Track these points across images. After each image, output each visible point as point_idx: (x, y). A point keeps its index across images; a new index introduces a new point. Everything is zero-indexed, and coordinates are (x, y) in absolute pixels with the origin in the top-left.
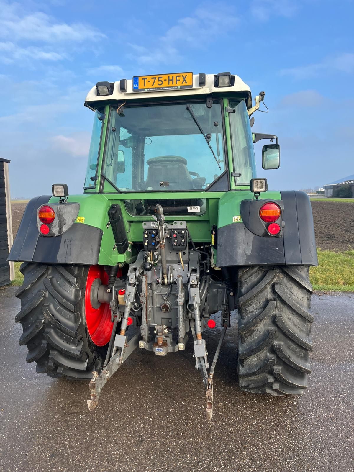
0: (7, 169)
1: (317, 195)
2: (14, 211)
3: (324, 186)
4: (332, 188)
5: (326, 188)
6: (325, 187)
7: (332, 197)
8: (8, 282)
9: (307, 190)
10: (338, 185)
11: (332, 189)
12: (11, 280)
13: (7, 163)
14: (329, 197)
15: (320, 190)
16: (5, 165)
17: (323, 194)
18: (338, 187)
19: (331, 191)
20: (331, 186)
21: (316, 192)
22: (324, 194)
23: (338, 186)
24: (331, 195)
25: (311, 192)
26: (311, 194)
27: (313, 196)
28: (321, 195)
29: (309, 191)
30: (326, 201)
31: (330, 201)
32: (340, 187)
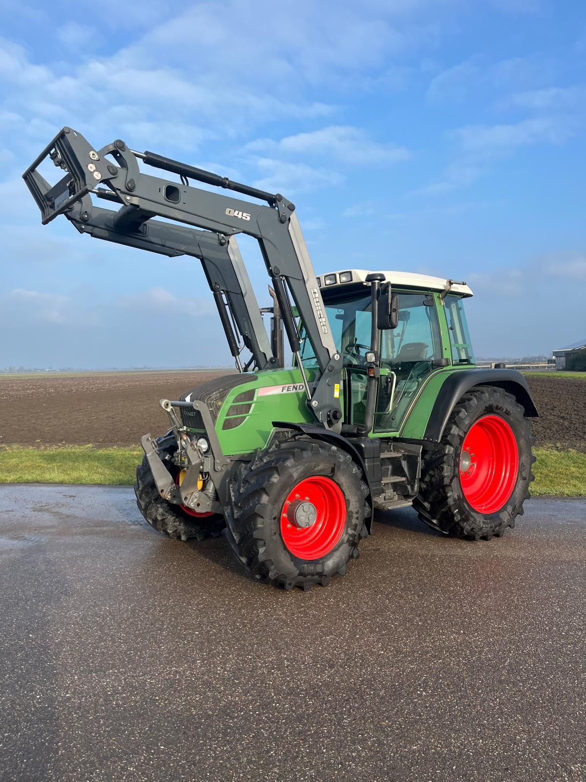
1: (545, 367)
3: (554, 352)
4: (565, 354)
5: (557, 355)
7: (563, 370)
9: (535, 358)
11: (564, 356)
14: (559, 370)
18: (574, 354)
19: (563, 360)
20: (563, 351)
22: (555, 365)
23: (573, 352)
24: (563, 366)
25: (539, 362)
26: (536, 365)
27: (537, 367)
28: (551, 367)
29: (539, 359)
30: (549, 376)
31: (555, 377)
32: (576, 353)
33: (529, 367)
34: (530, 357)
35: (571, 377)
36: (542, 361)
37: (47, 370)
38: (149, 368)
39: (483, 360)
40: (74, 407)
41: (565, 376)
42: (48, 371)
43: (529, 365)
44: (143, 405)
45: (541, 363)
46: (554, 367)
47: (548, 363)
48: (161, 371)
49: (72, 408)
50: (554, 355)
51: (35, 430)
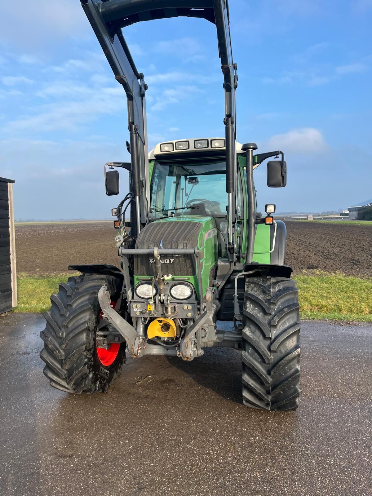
0: (12, 189)
1: (341, 218)
3: (348, 208)
4: (357, 210)
6: (350, 210)
7: (356, 220)
8: (10, 309)
9: (330, 212)
10: (363, 206)
11: (356, 211)
14: (353, 220)
15: (344, 213)
16: (10, 185)
17: (347, 216)
18: (364, 209)
19: (356, 213)
20: (356, 208)
21: (340, 215)
22: (349, 216)
24: (357, 217)
25: (334, 215)
26: (335, 217)
27: (337, 218)
28: (345, 218)
29: (332, 213)
30: (350, 224)
32: (365, 209)
33: (331, 218)
34: (326, 212)
35: (367, 224)
36: (336, 214)
37: (18, 220)
38: (84, 219)
39: (297, 213)
40: (48, 244)
44: (94, 243)
46: (347, 218)
48: (92, 221)
49: (47, 245)
50: (348, 211)
51: (30, 262)
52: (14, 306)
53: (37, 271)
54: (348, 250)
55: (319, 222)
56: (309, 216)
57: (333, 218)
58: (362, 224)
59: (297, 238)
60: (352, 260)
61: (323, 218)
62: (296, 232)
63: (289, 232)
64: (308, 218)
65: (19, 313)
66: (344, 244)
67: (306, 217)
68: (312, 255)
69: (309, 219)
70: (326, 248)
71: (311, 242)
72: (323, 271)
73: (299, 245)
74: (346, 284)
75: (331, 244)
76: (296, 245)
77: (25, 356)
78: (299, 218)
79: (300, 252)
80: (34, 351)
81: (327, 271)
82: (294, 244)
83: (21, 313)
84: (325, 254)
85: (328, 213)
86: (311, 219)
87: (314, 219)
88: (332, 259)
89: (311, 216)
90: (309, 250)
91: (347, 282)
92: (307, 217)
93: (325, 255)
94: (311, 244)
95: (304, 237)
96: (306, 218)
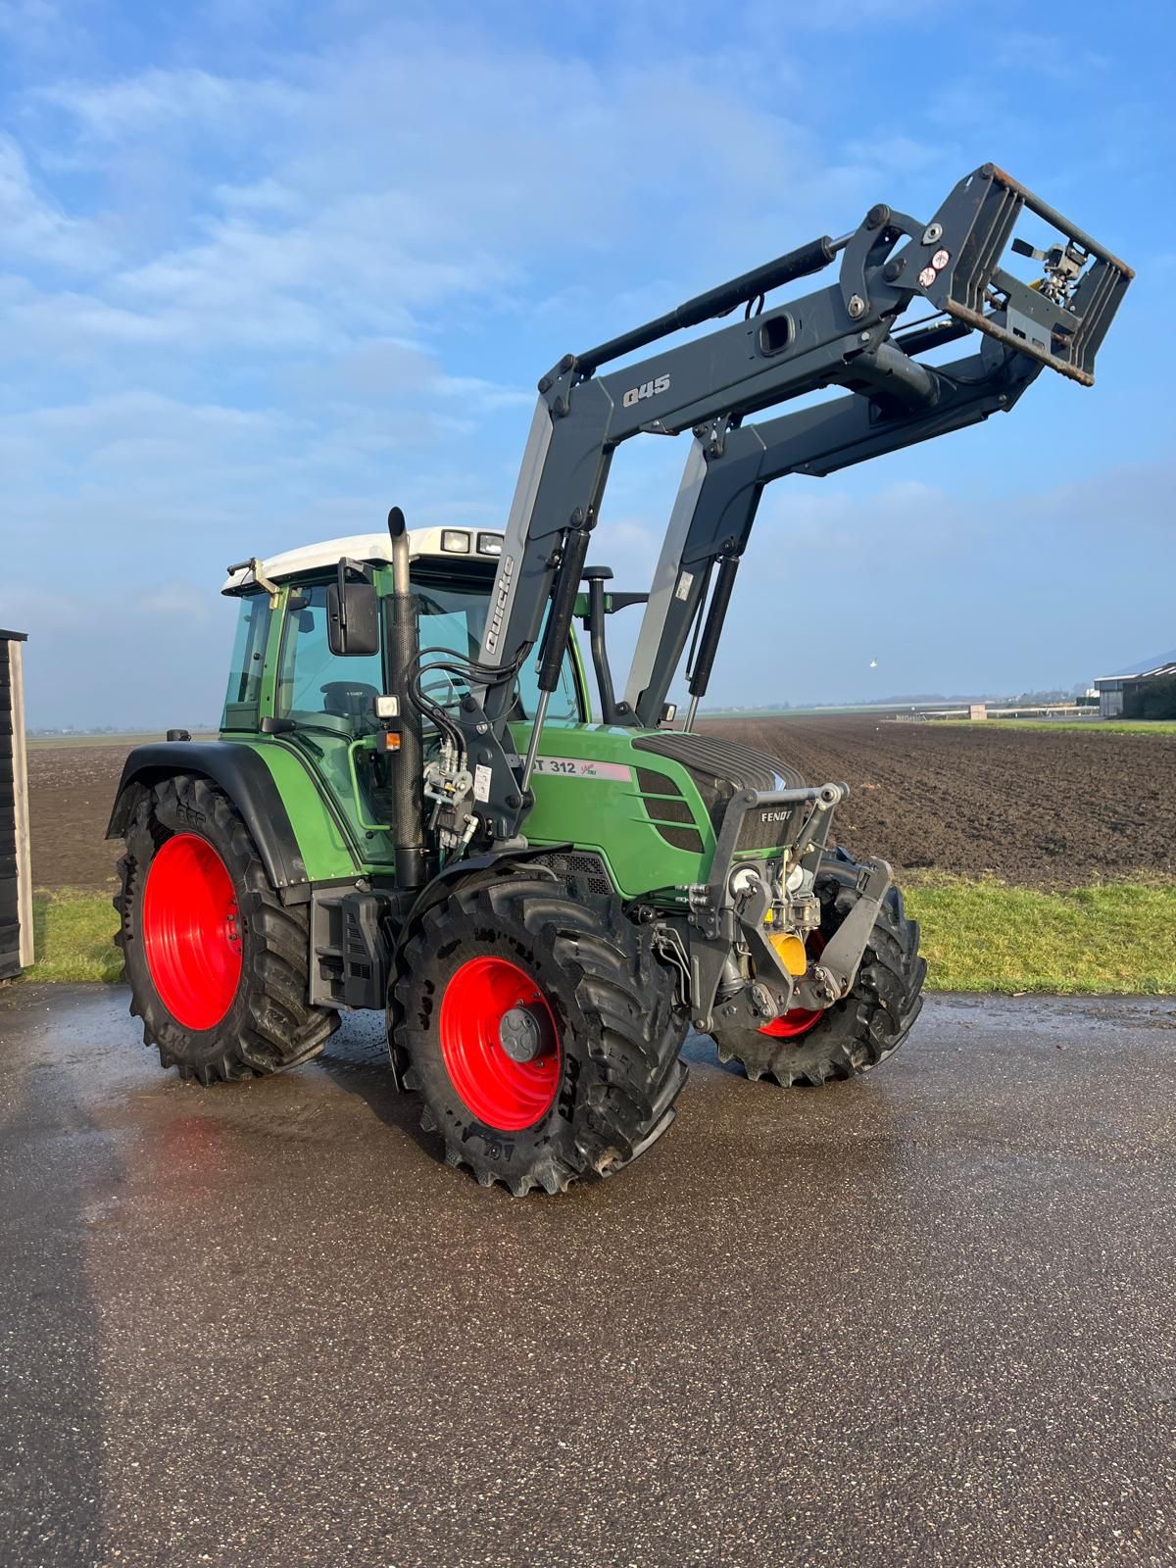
1: (1076, 712)
2: (79, 771)
3: (1096, 682)
4: (1121, 687)
5: (1103, 688)
6: (1100, 686)
7: (1118, 719)
8: (13, 971)
9: (1047, 695)
10: (1140, 676)
11: (1119, 690)
12: (22, 966)
13: (18, 643)
14: (1109, 718)
15: (1087, 696)
16: (14, 648)
17: (1095, 708)
18: (1140, 685)
19: (1117, 697)
20: (1118, 680)
21: (1075, 702)
22: (1098, 707)
23: (1139, 682)
24: (1118, 710)
25: (1058, 702)
26: (1058, 709)
27: (1061, 713)
28: (1088, 712)
29: (1054, 698)
30: (1098, 731)
31: (1111, 731)
32: (1146, 684)
33: (1044, 713)
34: (1035, 693)
35: (1146, 732)
36: (1064, 701)
39: (942, 699)
41: (1133, 730)
42: (67, 734)
43: (1044, 709)
45: (1061, 704)
46: (1095, 712)
47: (1078, 705)
50: (1096, 689)
51: (92, 856)
52: (25, 962)
53: (110, 883)
54: (1052, 812)
55: (1002, 726)
56: (973, 708)
57: (1052, 712)
58: (1129, 732)
59: (911, 778)
60: (1048, 840)
61: (1018, 713)
62: (916, 759)
63: (897, 758)
64: (970, 713)
65: (37, 983)
66: (1048, 793)
67: (964, 712)
68: (939, 829)
69: (974, 717)
70: (987, 806)
71: (950, 791)
72: (943, 874)
73: (912, 798)
74: (991, 907)
75: (1008, 795)
76: (901, 799)
77: (42, 1071)
78: (943, 713)
79: (904, 820)
80: (65, 1061)
81: (956, 872)
82: (896, 795)
83: (43, 983)
84: (976, 824)
85: (1040, 700)
86: (980, 718)
87: (989, 716)
88: (990, 839)
89: (982, 708)
90: (935, 814)
91: (996, 902)
92: (967, 712)
93: (975, 828)
94: (947, 797)
95: (938, 773)
96: (963, 714)
